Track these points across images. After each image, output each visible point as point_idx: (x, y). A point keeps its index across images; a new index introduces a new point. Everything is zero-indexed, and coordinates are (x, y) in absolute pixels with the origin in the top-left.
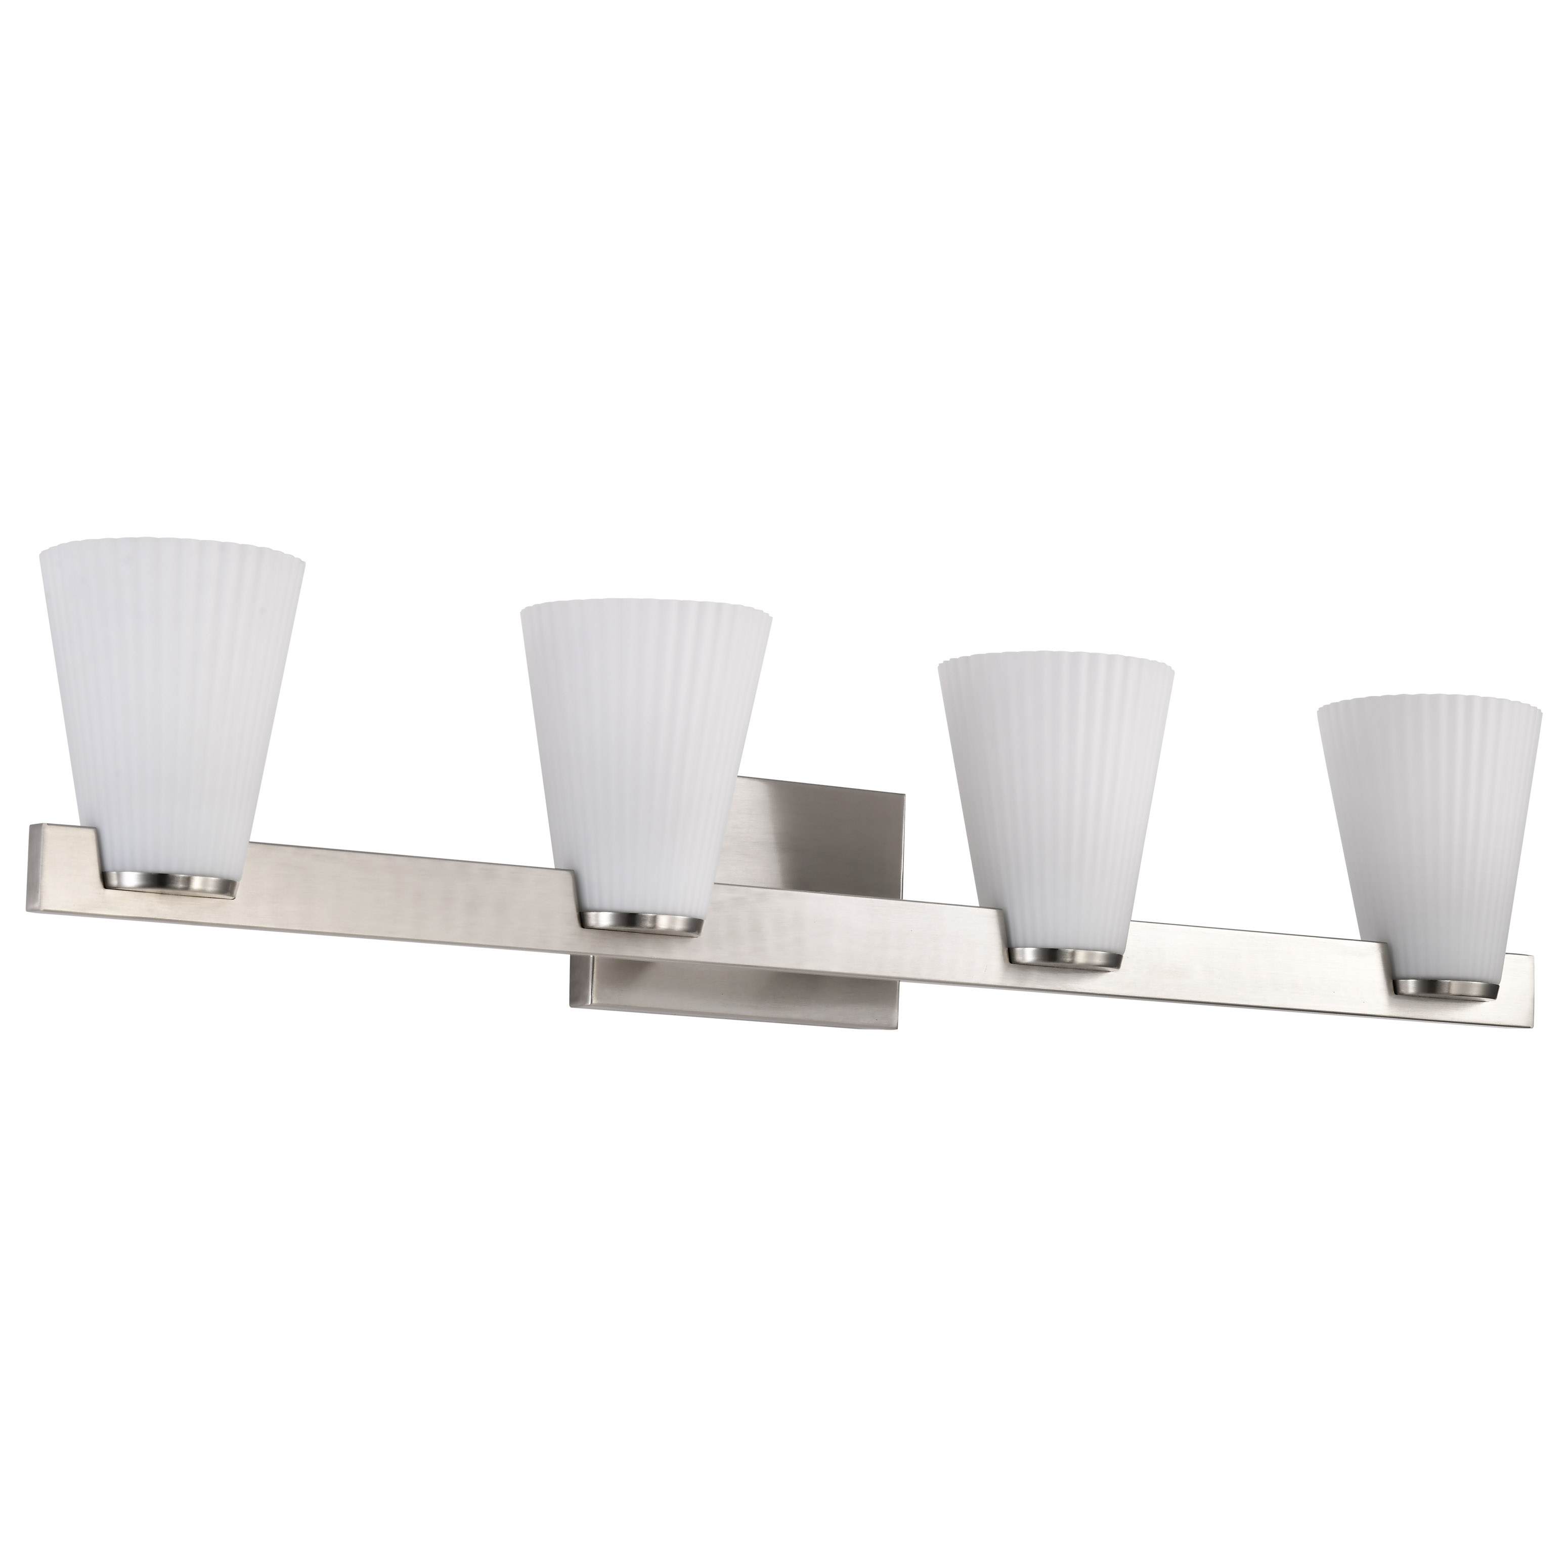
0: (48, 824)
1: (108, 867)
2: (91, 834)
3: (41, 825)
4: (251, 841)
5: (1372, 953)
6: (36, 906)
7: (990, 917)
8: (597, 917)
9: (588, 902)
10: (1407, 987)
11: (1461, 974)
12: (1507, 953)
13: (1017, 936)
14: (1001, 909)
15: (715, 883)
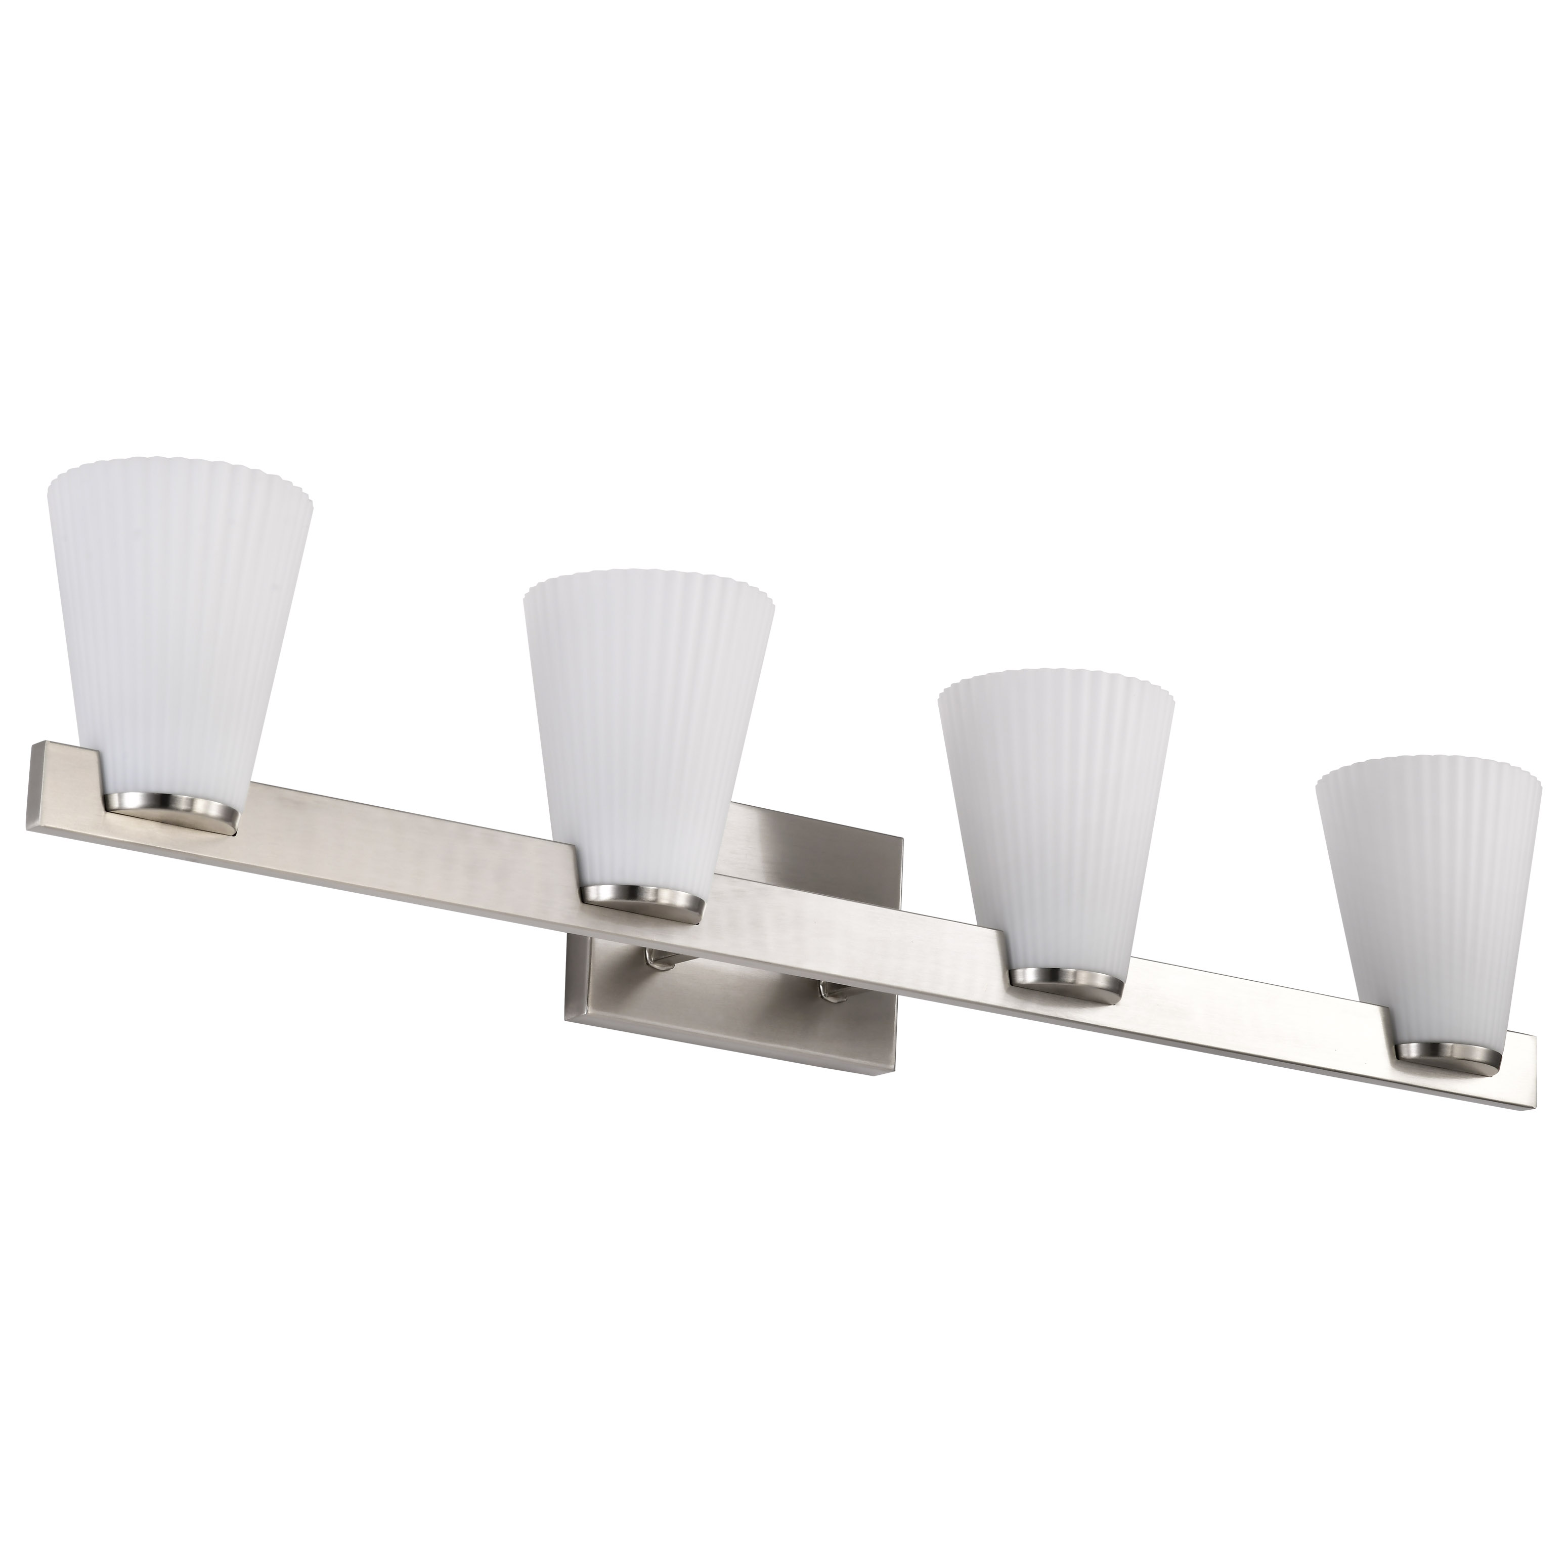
0: (51, 742)
1: (110, 789)
2: (94, 756)
3: (44, 742)
4: (252, 780)
5: (1374, 1016)
6: (38, 823)
7: (989, 937)
8: (598, 890)
9: (588, 877)
10: (1409, 1051)
11: (1464, 1038)
12: (1508, 1031)
13: (1018, 956)
14: (1002, 931)
15: (715, 874)
